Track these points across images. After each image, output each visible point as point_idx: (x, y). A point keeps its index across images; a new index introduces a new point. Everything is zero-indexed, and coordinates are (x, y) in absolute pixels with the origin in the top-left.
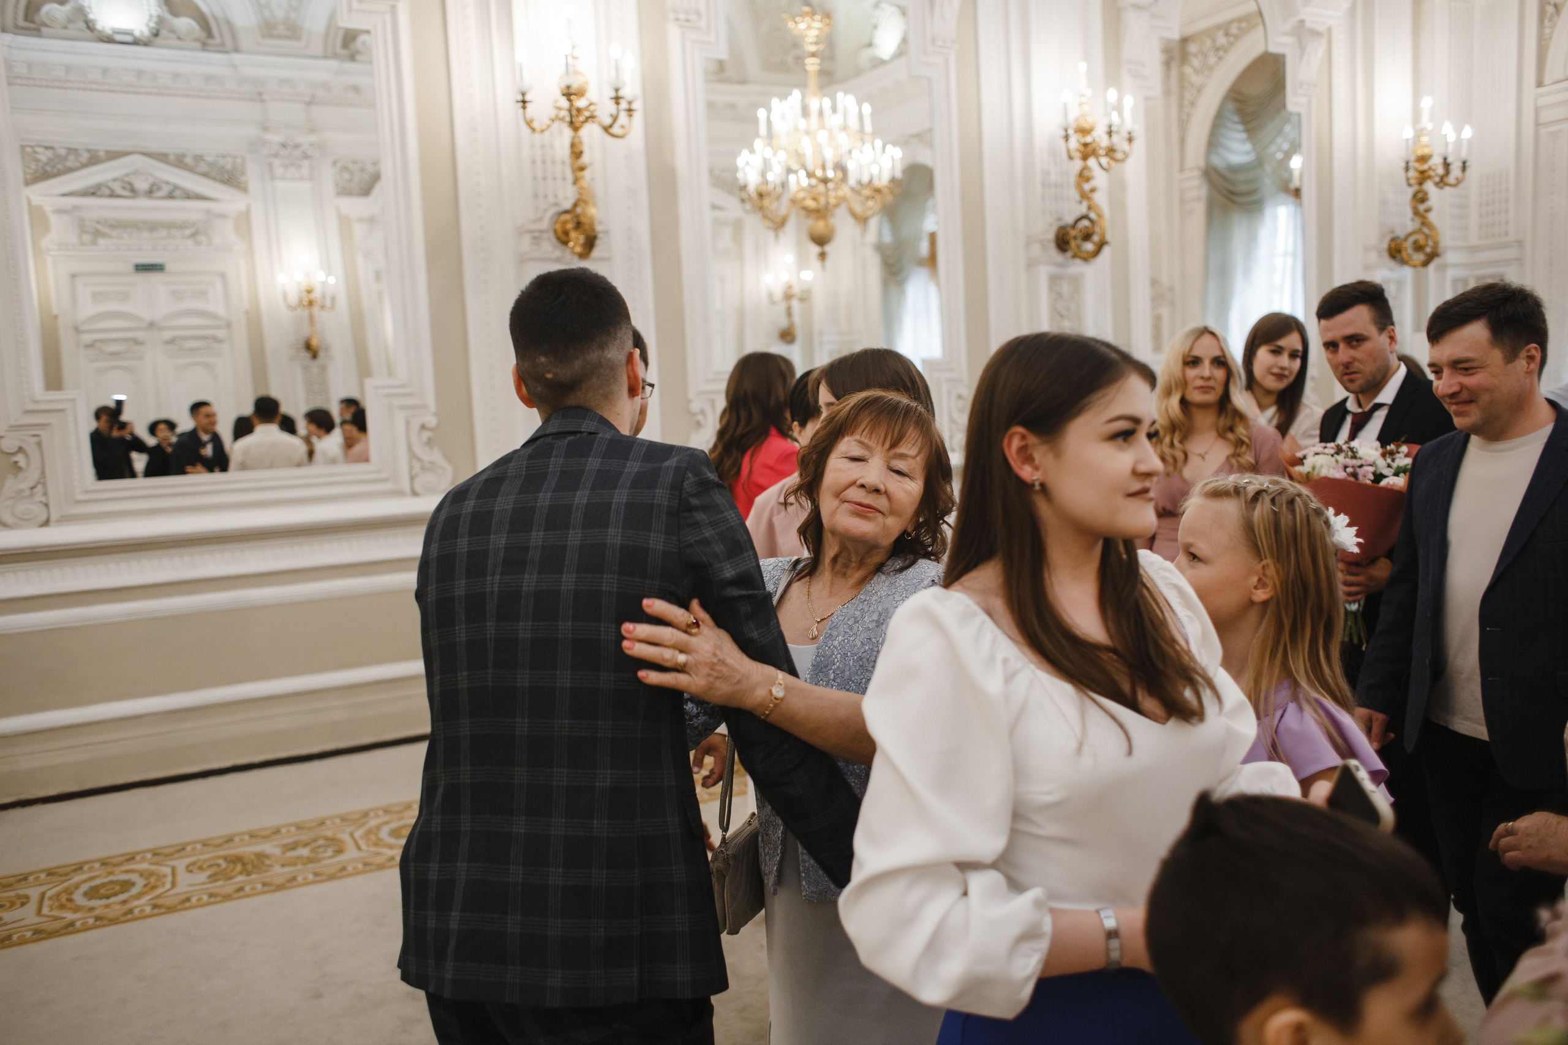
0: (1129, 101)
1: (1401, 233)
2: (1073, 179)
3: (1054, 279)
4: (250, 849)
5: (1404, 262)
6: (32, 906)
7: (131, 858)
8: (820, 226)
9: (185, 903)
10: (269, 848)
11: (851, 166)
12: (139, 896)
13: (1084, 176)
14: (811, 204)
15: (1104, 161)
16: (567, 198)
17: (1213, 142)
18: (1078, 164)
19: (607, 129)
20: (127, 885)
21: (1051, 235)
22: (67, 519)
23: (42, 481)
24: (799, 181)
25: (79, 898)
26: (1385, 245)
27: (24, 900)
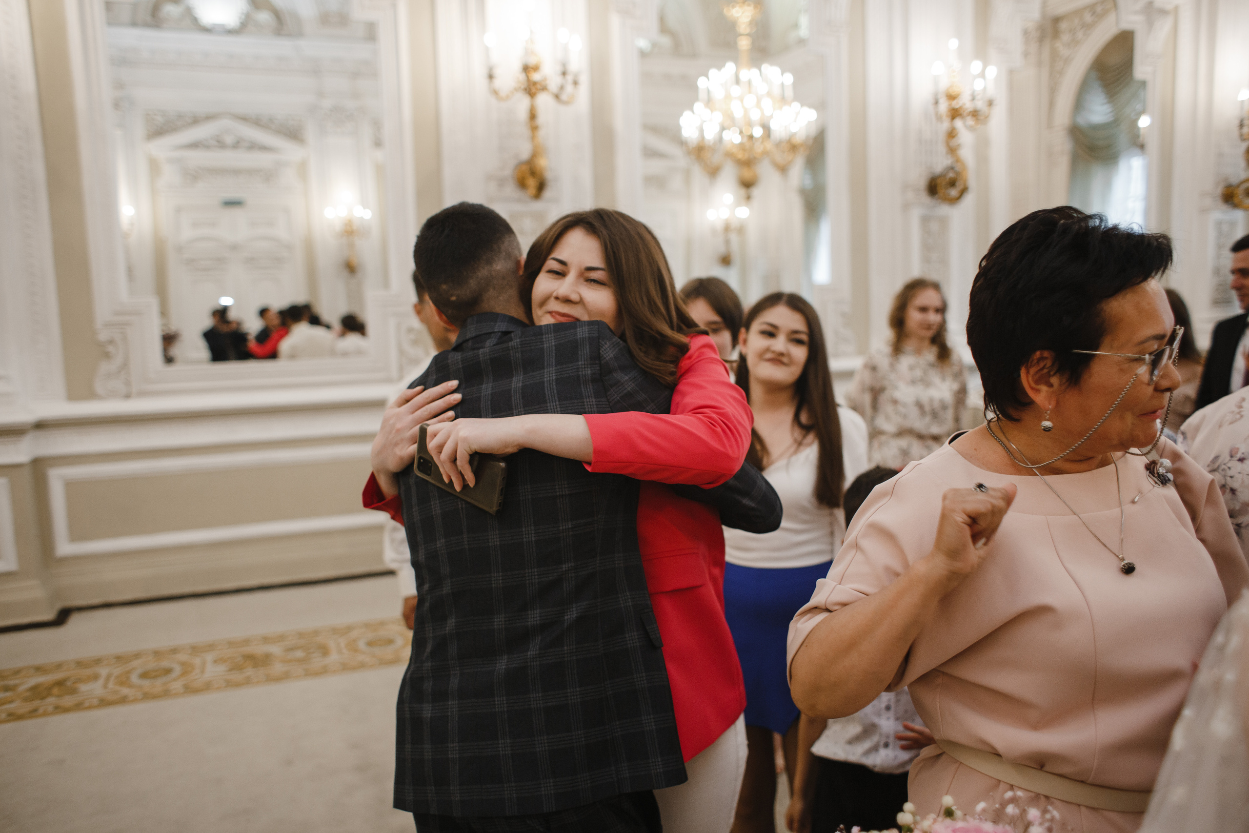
0: (992, 71)
1: (1234, 180)
2: (942, 137)
3: (925, 220)
4: (259, 649)
5: (1236, 206)
6: (101, 682)
7: (174, 651)
8: (747, 174)
9: (207, 687)
10: (275, 649)
11: (774, 126)
12: (175, 680)
13: (952, 134)
14: (740, 156)
15: (970, 121)
16: (525, 152)
17: (1079, 104)
18: (946, 125)
19: (557, 97)
20: (168, 671)
21: (922, 183)
22: (143, 394)
23: (125, 365)
24: (733, 138)
25: (134, 679)
26: (1219, 190)
27: (95, 677)
